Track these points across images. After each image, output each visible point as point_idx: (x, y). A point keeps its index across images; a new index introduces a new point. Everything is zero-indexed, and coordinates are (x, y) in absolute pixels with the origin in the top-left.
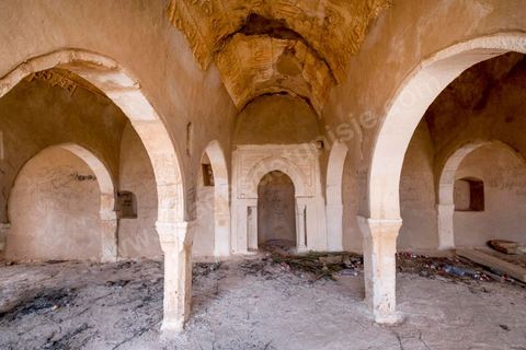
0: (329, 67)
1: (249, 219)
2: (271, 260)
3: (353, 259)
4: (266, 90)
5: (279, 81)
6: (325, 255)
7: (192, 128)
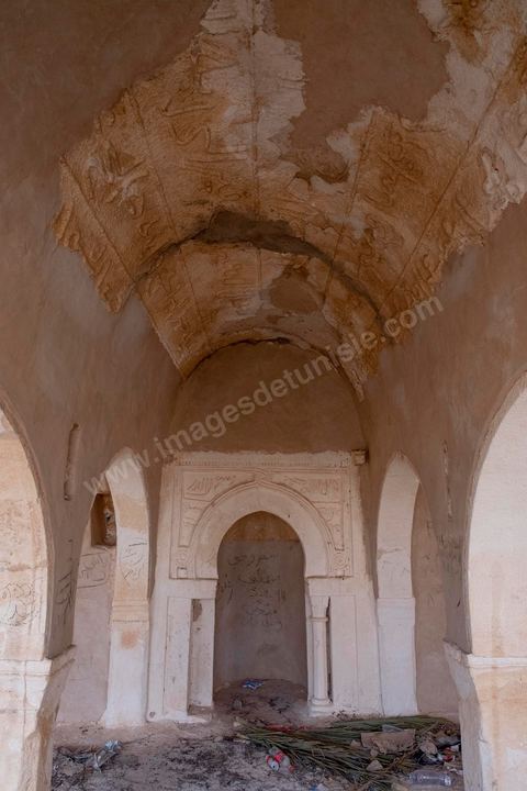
0: (377, 310)
1: (194, 631)
2: (244, 739)
3: (442, 740)
4: (244, 334)
5: (273, 319)
6: (376, 725)
7: (79, 434)
